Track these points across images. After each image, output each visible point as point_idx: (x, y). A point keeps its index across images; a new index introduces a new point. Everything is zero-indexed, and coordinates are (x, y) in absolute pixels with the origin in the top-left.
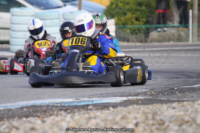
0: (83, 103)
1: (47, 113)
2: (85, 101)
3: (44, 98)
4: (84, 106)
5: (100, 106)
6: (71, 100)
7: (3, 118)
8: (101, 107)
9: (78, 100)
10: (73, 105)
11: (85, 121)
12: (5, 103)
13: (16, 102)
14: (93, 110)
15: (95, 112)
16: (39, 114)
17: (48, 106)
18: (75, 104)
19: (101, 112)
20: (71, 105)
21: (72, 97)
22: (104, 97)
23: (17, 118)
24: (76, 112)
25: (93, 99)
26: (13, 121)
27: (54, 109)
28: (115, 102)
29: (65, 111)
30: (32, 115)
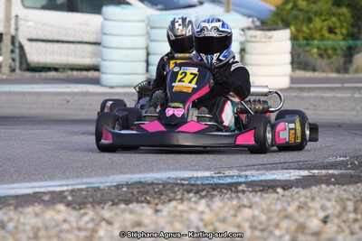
0: (229, 180)
1: (163, 197)
2: (232, 177)
3: (160, 170)
4: (230, 185)
5: (260, 186)
6: (207, 174)
7: (84, 204)
8: (261, 188)
9: (221, 175)
10: (212, 182)
11: (232, 212)
12: (88, 176)
13: (108, 176)
14: (247, 193)
15: (250, 195)
16: (148, 198)
17: (164, 184)
18: (216, 181)
19: (261, 196)
20: (208, 182)
21: (209, 169)
22: (267, 170)
23: (110, 203)
24: (215, 195)
25: (248, 173)
26: (103, 208)
27: (176, 189)
28: (288, 178)
29: (196, 193)
30: (137, 198)
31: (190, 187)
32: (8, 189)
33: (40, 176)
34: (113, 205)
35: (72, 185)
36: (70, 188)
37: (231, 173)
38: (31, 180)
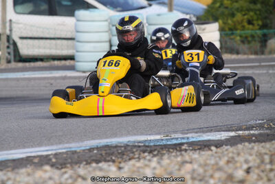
0: (175, 142)
1: (125, 157)
2: (177, 139)
3: (122, 135)
4: (175, 145)
5: (197, 145)
6: (158, 137)
7: (65, 164)
8: (199, 147)
9: (169, 138)
10: (161, 144)
11: (177, 167)
12: (67, 143)
13: (82, 141)
14: (188, 152)
15: (191, 153)
16: (113, 158)
17: (126, 146)
18: (164, 142)
19: (199, 153)
20: (158, 143)
21: (159, 134)
22: (203, 132)
23: (85, 163)
24: (164, 154)
25: (188, 135)
26: (79, 167)
27: (134, 150)
28: (219, 139)
29: (149, 153)
30: (105, 158)
31: (144, 148)
33: (31, 144)
34: (86, 164)
35: (55, 150)
36: (54, 152)
37: (176, 136)
38: (24, 147)
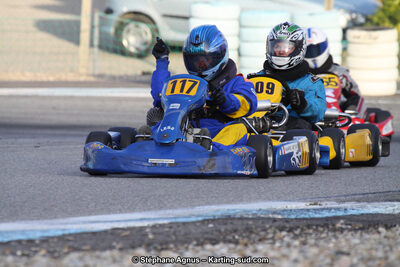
0: (326, 214)
1: (253, 236)
2: (329, 209)
3: (250, 200)
4: (327, 219)
5: (358, 221)
6: (302, 205)
7: (167, 243)
8: (361, 226)
9: (318, 207)
10: (307, 216)
12: (172, 207)
13: (193, 206)
14: (346, 232)
15: (349, 236)
16: (237, 237)
17: (256, 219)
18: (312, 215)
19: (361, 235)
20: (302, 216)
21: (304, 199)
22: (369, 201)
23: (195, 243)
24: (311, 234)
25: (347, 205)
26: (187, 249)
27: (267, 226)
28: (391, 212)
29: (288, 231)
30: (224, 238)
31: (281, 224)
32: (84, 222)
33: (120, 206)
34: (197, 245)
35: (154, 219)
36: (151, 223)
37: (330, 204)
38: (109, 212)
